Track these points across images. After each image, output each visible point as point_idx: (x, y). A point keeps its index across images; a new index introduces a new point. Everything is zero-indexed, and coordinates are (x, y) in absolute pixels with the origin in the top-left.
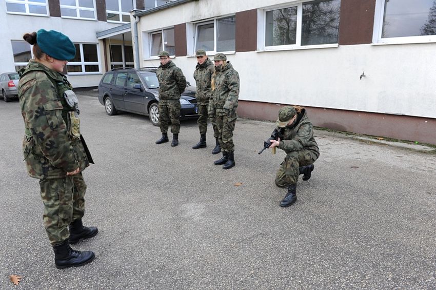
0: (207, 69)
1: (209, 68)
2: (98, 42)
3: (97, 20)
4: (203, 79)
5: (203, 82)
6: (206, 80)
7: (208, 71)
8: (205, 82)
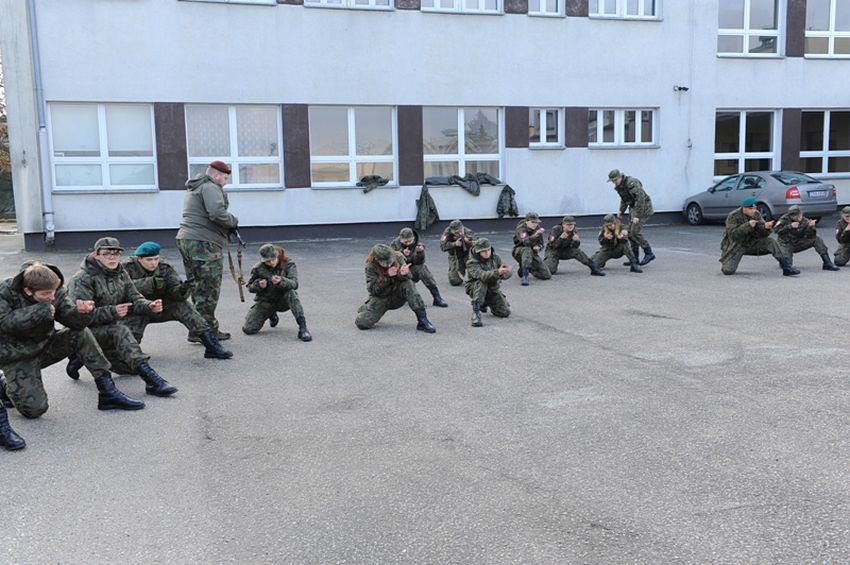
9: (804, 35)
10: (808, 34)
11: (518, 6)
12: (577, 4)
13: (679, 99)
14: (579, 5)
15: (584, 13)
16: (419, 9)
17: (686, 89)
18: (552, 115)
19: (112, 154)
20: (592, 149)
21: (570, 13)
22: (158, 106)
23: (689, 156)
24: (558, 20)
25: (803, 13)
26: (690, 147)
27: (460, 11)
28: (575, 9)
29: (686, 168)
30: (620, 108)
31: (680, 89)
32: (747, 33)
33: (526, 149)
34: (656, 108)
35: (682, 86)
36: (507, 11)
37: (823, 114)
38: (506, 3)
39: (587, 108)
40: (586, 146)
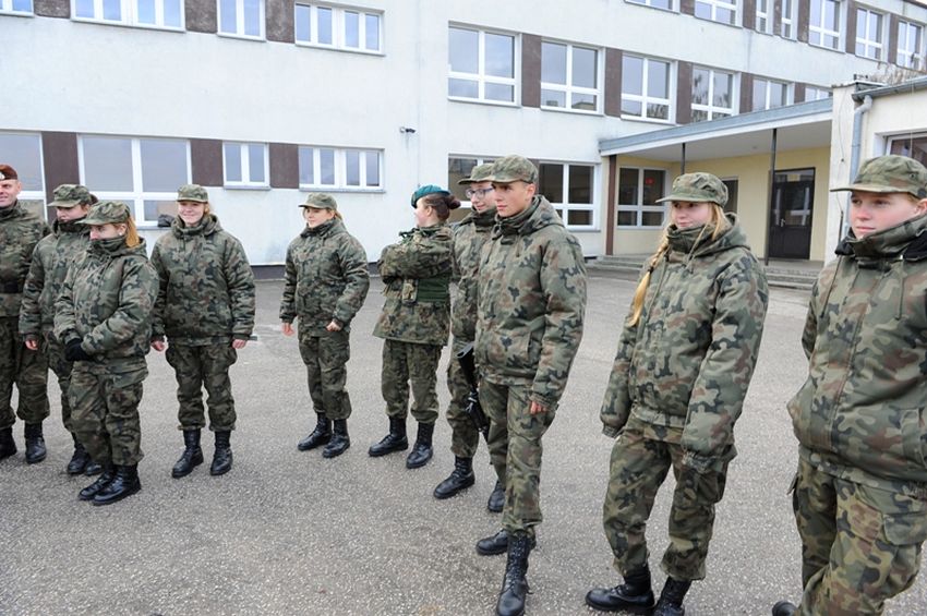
0: (528, 243)
1: (538, 240)
2: (599, 160)
3: (603, 113)
4: (507, 280)
5: (506, 291)
6: (517, 285)
7: (532, 250)
8: (515, 292)
9: (539, 86)
10: (544, 85)
11: (204, 23)
12: (279, 28)
13: (407, 141)
14: (283, 29)
15: (289, 39)
16: (68, 18)
17: (413, 131)
18: (254, 146)
20: (303, 191)
21: (271, 37)
24: (257, 45)
25: (538, 64)
27: (130, 24)
28: (277, 33)
30: (340, 148)
31: (407, 131)
32: (482, 78)
33: (220, 188)
34: (382, 150)
35: (409, 128)
36: (189, 29)
37: (562, 166)
38: (187, 19)
39: (297, 145)
40: (297, 187)
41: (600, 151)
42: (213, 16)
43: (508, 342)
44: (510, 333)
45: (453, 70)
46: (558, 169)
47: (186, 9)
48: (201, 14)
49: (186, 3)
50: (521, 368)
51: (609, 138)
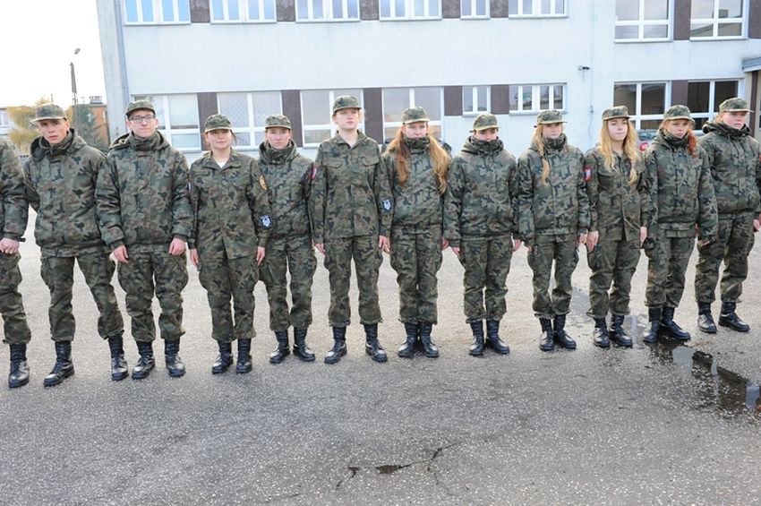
2: (743, 76)
3: (747, 37)
9: (690, 22)
10: (693, 21)
11: (453, 12)
12: (499, 8)
13: (583, 76)
14: (501, 9)
15: (505, 15)
16: (378, 19)
17: (588, 68)
18: (481, 88)
19: (173, 128)
20: (512, 115)
21: (493, 15)
22: (199, 95)
23: (592, 119)
24: (484, 22)
25: (688, 5)
26: (592, 112)
27: (409, 19)
28: (497, 12)
29: (589, 128)
30: (536, 84)
31: (584, 68)
32: (641, 23)
33: (460, 117)
34: (565, 83)
35: (585, 66)
36: (444, 17)
37: (709, 83)
38: (443, 11)
39: (508, 85)
40: (508, 113)
41: (743, 68)
42: (458, 7)
43: (81, 226)
44: (81, 219)
45: (619, 20)
46: (706, 85)
47: (443, 4)
48: (451, 6)
49: (443, 1)
50: (94, 239)
51: (753, 57)
